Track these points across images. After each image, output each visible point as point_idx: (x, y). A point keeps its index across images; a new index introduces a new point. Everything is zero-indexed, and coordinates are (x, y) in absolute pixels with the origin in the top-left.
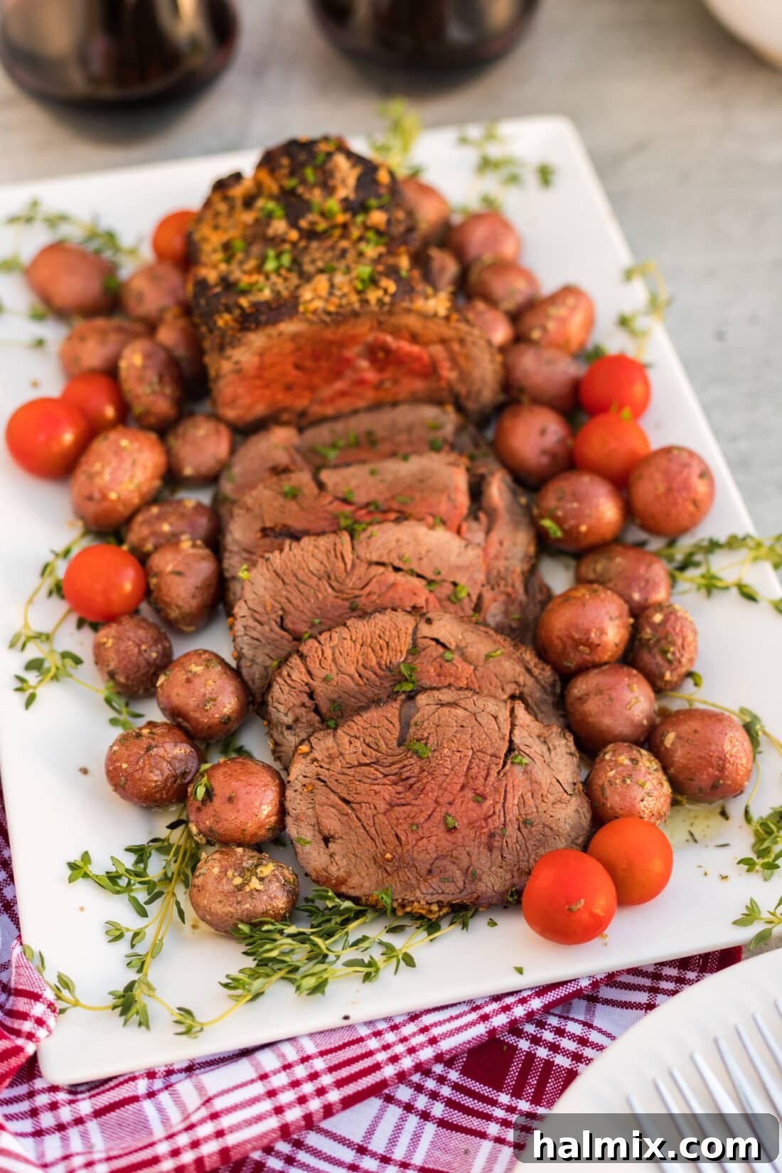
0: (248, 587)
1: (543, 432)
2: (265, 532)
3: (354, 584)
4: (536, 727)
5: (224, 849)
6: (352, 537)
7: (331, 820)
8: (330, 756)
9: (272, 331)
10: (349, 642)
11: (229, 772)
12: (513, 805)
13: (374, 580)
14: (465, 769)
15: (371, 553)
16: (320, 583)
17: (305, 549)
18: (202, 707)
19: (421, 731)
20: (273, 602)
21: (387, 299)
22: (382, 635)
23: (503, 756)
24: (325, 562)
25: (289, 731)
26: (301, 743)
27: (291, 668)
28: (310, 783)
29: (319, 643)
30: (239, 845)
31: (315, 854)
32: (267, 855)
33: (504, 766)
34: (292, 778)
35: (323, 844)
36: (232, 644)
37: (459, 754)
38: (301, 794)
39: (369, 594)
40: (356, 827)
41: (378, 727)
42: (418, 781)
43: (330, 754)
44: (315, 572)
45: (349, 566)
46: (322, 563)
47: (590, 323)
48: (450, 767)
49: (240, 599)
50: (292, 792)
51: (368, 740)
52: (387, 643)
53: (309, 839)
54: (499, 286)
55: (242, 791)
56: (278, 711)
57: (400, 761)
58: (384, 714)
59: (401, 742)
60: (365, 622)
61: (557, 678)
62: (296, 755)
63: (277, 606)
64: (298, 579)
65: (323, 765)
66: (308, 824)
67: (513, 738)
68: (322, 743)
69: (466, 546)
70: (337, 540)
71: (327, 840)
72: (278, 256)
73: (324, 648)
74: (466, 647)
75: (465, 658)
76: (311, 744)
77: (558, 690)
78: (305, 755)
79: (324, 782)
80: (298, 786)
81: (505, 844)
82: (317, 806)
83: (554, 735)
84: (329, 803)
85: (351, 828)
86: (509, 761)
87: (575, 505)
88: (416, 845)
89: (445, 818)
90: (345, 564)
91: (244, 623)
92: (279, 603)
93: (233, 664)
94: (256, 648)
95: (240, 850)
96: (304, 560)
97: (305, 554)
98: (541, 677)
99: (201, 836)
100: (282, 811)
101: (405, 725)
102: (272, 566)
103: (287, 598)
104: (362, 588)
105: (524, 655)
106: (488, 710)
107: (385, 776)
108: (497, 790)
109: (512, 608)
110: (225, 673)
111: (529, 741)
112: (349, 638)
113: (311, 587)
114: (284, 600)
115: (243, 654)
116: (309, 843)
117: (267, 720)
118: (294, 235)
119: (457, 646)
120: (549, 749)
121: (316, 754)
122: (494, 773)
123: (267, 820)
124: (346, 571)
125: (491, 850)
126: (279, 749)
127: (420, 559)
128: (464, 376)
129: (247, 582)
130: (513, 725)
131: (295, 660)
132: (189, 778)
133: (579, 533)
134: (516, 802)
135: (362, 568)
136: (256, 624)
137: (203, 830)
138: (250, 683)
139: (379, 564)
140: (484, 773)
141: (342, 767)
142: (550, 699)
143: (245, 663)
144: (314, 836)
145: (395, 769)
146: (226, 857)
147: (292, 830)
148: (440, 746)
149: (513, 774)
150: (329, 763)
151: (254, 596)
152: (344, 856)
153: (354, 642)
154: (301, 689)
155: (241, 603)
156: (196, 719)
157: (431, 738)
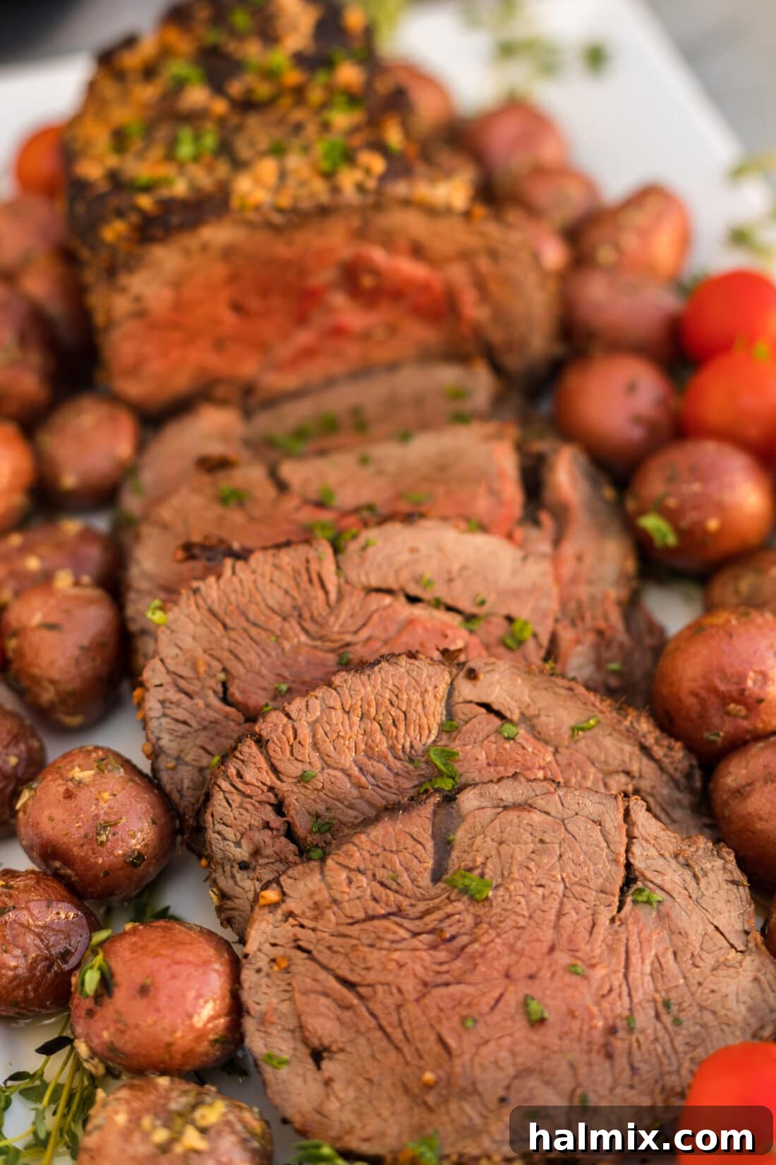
0: (163, 637)
1: (631, 388)
2: (190, 551)
3: (342, 625)
4: (669, 839)
5: (136, 1082)
6: (337, 550)
7: (321, 1020)
8: (316, 906)
9: (190, 241)
10: (340, 712)
11: (141, 943)
12: (642, 974)
13: (376, 617)
14: (553, 918)
15: (367, 574)
16: (286, 625)
17: (259, 570)
18: (91, 839)
19: (472, 854)
20: (208, 658)
21: (371, 184)
22: (394, 699)
23: (617, 891)
24: (295, 593)
25: (245, 874)
26: (266, 887)
27: (243, 761)
28: (284, 957)
29: (288, 716)
30: (163, 1073)
31: (298, 1082)
32: (213, 1089)
33: (620, 909)
34: (251, 947)
35: (310, 1064)
36: (143, 734)
37: (540, 891)
38: (268, 975)
39: (368, 640)
40: (369, 1030)
41: (397, 852)
42: (472, 942)
43: (316, 903)
44: (276, 607)
45: (333, 596)
46: (286, 592)
47: (685, 240)
48: (526, 913)
49: (153, 657)
50: (252, 973)
51: (381, 874)
52: (405, 713)
53: (286, 1057)
54: (541, 193)
55: (165, 973)
56: (225, 839)
57: (437, 908)
58: (407, 830)
59: (438, 875)
60: (365, 678)
61: (695, 762)
62: (257, 909)
63: (215, 664)
64: (248, 620)
65: (305, 922)
66: (284, 1029)
67: (632, 861)
68: (301, 885)
69: (525, 558)
70: (312, 554)
71: (317, 1056)
72: (197, 138)
73: (296, 725)
74: (538, 716)
75: (537, 734)
76: (281, 887)
77: (698, 784)
78: (274, 906)
79: (309, 952)
80: (263, 962)
81: (635, 1045)
82: (297, 995)
83: (700, 852)
84: (319, 987)
85: (358, 1032)
86: (629, 899)
87: (696, 487)
88: (476, 1054)
89: (525, 1004)
90: (326, 592)
91: (161, 697)
92: (219, 660)
93: (145, 765)
94: (183, 737)
95: (163, 1081)
96: (257, 589)
97: (259, 580)
98: (667, 761)
99: (96, 1061)
100: (236, 1009)
101: (444, 846)
102: (205, 601)
103: (231, 652)
104: (356, 632)
105: (636, 725)
106: (586, 812)
107: (415, 934)
108: (611, 949)
109: (607, 655)
110: (132, 780)
111: (659, 863)
112: (338, 705)
113: (272, 632)
114: (226, 655)
115: (161, 748)
116: (286, 1062)
117: (207, 857)
118: (220, 106)
119: (522, 714)
120: (695, 876)
121: (291, 905)
122: (604, 919)
123: (210, 1025)
124: (328, 603)
125: (609, 1056)
126: (230, 904)
127: (450, 580)
128: (500, 315)
129: (164, 628)
130: (631, 837)
131: (249, 749)
132: (73, 961)
133: (706, 532)
134: (648, 969)
135: (353, 601)
136: (182, 696)
137: (99, 1049)
138: (175, 796)
139: (379, 590)
140: (587, 922)
141: (338, 924)
142: (685, 798)
143: (165, 763)
144: (295, 1049)
145: (431, 920)
146: (139, 1094)
147: (256, 1043)
148: (506, 877)
149: (637, 921)
150: (315, 919)
151: (177, 651)
152: (350, 1082)
153: (348, 713)
154: (263, 798)
155: (155, 663)
156: (84, 860)
157: (489, 865)
